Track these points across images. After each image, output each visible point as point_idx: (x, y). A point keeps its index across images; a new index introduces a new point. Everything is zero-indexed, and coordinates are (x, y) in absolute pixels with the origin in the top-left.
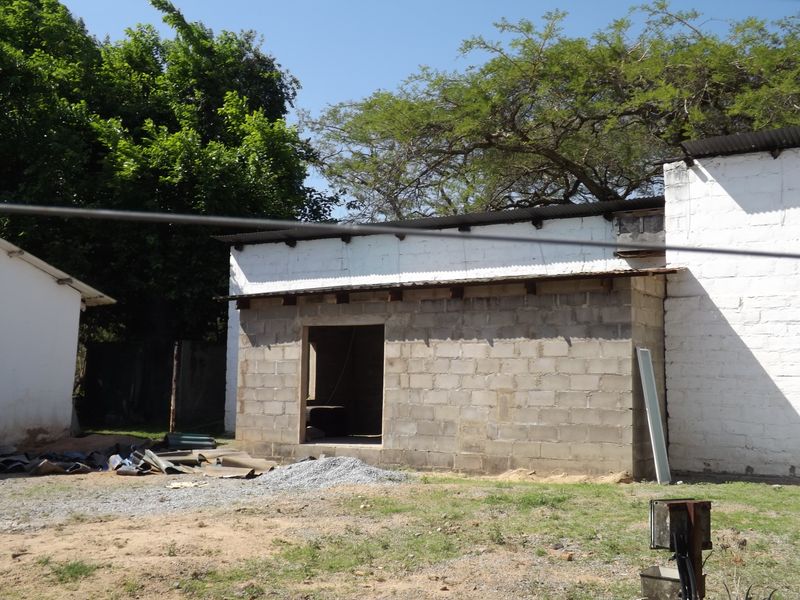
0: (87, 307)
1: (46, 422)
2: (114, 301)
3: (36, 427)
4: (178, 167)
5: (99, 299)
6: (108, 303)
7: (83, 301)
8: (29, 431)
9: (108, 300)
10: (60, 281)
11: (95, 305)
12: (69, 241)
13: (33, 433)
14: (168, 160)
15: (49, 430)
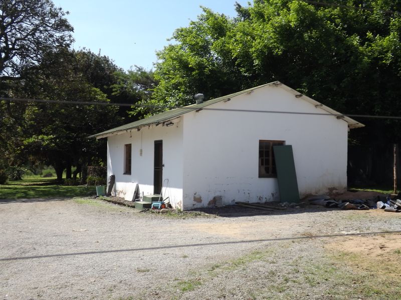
0: (350, 129)
1: (336, 185)
2: (363, 125)
3: (332, 187)
4: (390, 55)
5: (356, 125)
6: (361, 126)
7: (349, 126)
8: (329, 189)
9: (361, 125)
10: (338, 117)
11: (354, 128)
12: (335, 98)
13: (331, 189)
14: (383, 52)
15: (338, 188)
